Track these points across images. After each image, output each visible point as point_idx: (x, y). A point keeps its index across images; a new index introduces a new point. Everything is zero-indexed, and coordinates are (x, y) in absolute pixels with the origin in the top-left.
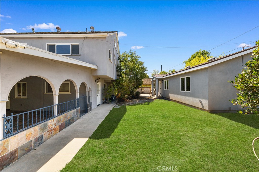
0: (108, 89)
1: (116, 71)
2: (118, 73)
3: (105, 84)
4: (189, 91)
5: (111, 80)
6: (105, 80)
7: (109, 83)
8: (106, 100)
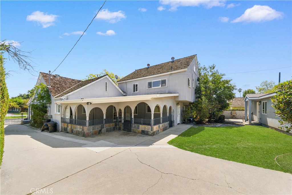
0: (186, 111)
1: (194, 93)
2: (197, 95)
3: (183, 107)
5: (189, 103)
6: (183, 103)
7: (187, 105)
8: (184, 120)
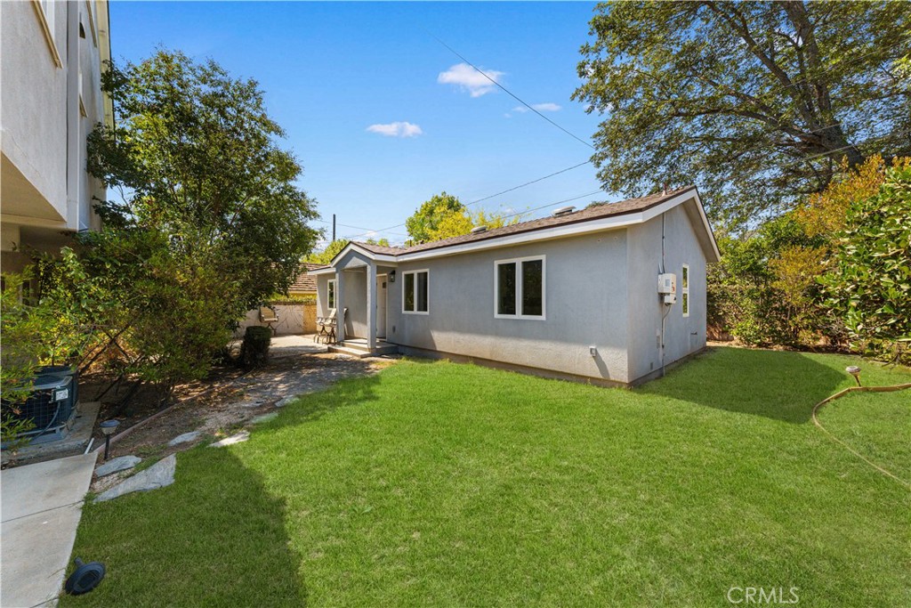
4: (541, 314)
